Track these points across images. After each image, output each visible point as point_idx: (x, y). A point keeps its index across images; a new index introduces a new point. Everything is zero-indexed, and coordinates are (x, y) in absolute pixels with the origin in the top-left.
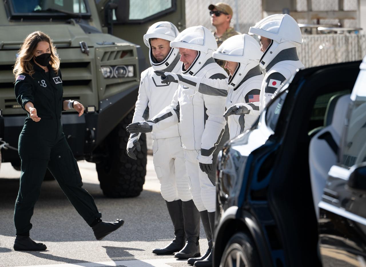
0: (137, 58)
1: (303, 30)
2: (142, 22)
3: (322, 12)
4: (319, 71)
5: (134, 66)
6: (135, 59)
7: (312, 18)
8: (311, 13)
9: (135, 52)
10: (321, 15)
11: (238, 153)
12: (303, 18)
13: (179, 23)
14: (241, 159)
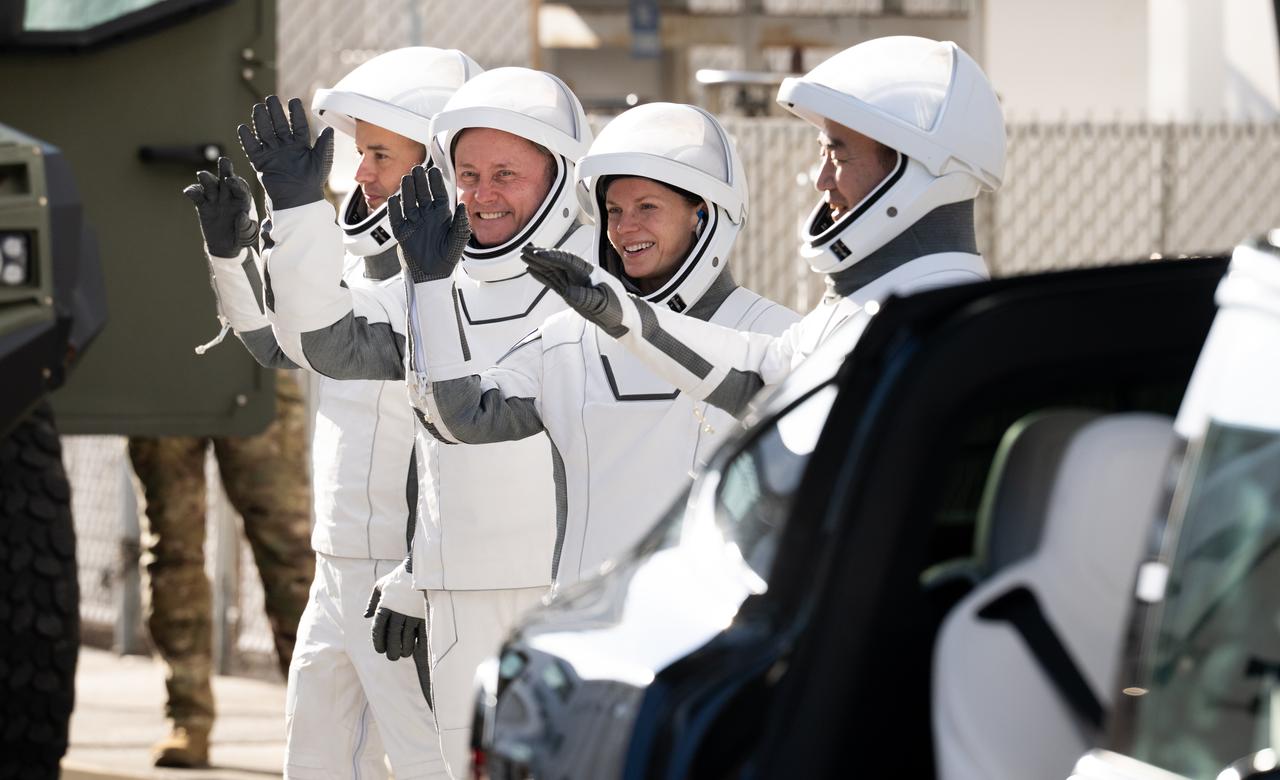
0: (43, 201)
1: (729, 96)
2: (84, 41)
3: (812, 17)
4: (983, 305)
5: (29, 238)
6: (37, 204)
7: (765, 44)
8: (759, 22)
9: (37, 175)
10: (803, 33)
11: (562, 666)
12: (722, 41)
13: (249, 54)
14: (576, 698)
